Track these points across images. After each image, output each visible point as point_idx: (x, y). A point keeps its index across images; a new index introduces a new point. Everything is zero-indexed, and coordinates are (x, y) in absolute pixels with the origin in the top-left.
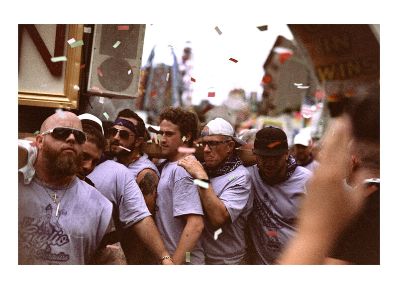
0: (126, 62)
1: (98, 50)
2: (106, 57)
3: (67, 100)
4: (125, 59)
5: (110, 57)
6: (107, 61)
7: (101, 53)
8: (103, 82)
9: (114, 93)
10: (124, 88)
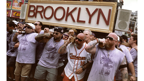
0: (126, 22)
1: (118, 19)
2: (120, 21)
3: (110, 31)
4: (125, 22)
5: (121, 21)
6: (121, 22)
7: (119, 20)
8: (119, 27)
9: (122, 30)
10: (124, 29)
